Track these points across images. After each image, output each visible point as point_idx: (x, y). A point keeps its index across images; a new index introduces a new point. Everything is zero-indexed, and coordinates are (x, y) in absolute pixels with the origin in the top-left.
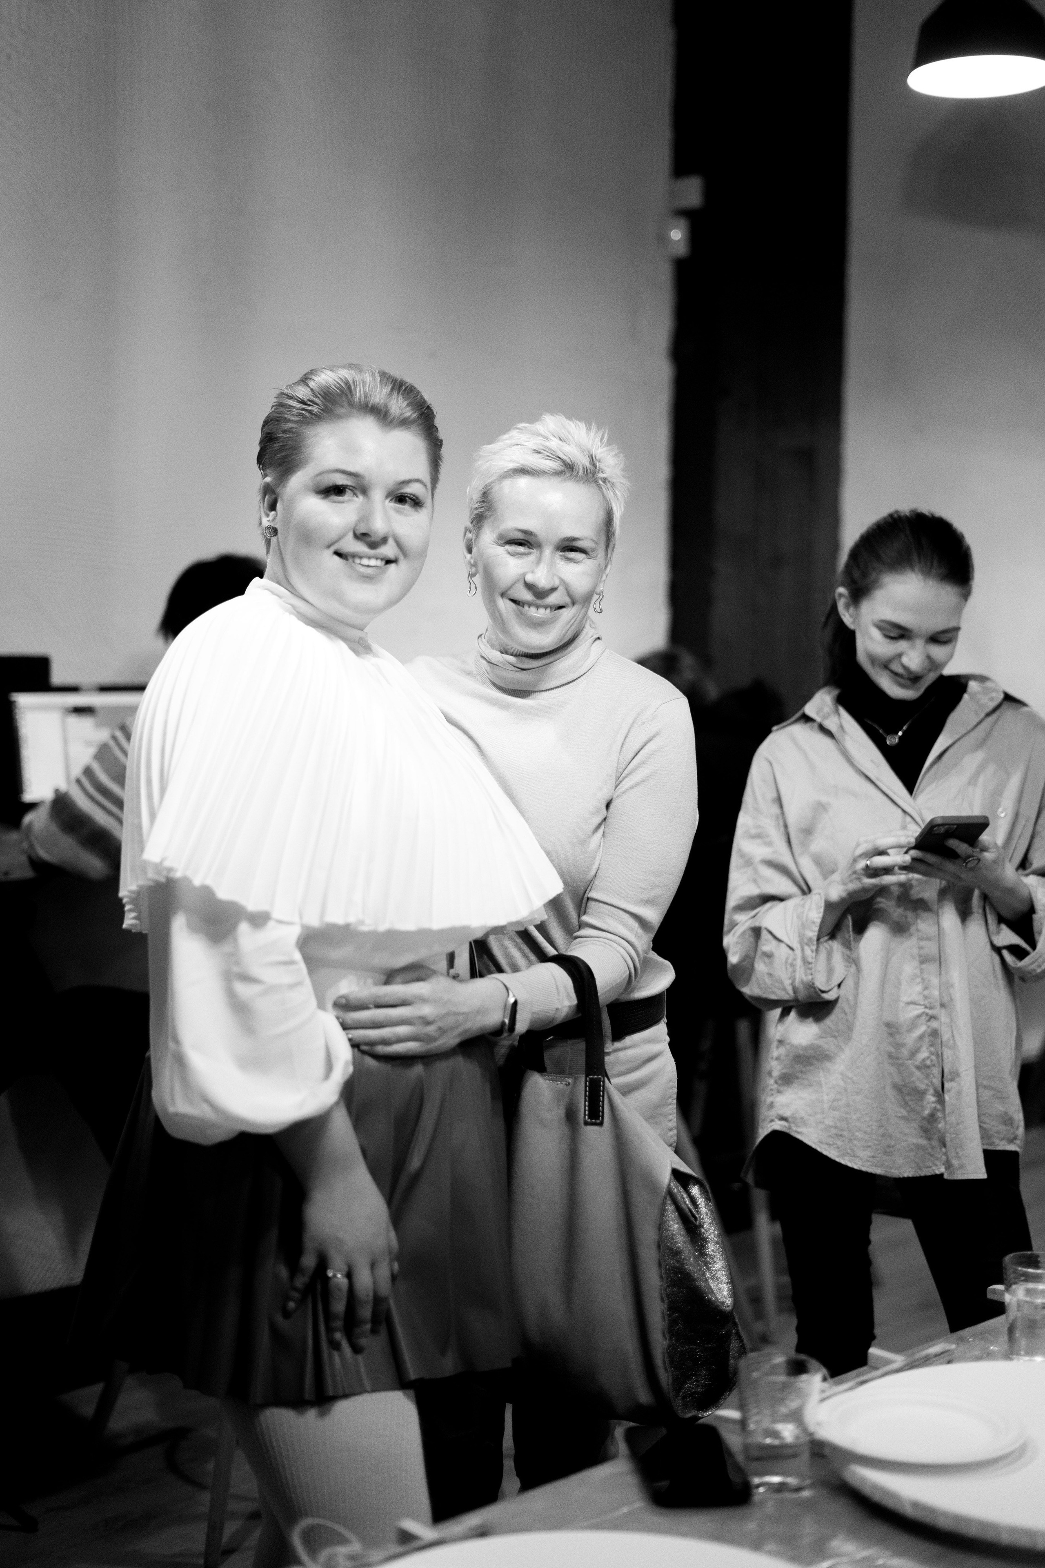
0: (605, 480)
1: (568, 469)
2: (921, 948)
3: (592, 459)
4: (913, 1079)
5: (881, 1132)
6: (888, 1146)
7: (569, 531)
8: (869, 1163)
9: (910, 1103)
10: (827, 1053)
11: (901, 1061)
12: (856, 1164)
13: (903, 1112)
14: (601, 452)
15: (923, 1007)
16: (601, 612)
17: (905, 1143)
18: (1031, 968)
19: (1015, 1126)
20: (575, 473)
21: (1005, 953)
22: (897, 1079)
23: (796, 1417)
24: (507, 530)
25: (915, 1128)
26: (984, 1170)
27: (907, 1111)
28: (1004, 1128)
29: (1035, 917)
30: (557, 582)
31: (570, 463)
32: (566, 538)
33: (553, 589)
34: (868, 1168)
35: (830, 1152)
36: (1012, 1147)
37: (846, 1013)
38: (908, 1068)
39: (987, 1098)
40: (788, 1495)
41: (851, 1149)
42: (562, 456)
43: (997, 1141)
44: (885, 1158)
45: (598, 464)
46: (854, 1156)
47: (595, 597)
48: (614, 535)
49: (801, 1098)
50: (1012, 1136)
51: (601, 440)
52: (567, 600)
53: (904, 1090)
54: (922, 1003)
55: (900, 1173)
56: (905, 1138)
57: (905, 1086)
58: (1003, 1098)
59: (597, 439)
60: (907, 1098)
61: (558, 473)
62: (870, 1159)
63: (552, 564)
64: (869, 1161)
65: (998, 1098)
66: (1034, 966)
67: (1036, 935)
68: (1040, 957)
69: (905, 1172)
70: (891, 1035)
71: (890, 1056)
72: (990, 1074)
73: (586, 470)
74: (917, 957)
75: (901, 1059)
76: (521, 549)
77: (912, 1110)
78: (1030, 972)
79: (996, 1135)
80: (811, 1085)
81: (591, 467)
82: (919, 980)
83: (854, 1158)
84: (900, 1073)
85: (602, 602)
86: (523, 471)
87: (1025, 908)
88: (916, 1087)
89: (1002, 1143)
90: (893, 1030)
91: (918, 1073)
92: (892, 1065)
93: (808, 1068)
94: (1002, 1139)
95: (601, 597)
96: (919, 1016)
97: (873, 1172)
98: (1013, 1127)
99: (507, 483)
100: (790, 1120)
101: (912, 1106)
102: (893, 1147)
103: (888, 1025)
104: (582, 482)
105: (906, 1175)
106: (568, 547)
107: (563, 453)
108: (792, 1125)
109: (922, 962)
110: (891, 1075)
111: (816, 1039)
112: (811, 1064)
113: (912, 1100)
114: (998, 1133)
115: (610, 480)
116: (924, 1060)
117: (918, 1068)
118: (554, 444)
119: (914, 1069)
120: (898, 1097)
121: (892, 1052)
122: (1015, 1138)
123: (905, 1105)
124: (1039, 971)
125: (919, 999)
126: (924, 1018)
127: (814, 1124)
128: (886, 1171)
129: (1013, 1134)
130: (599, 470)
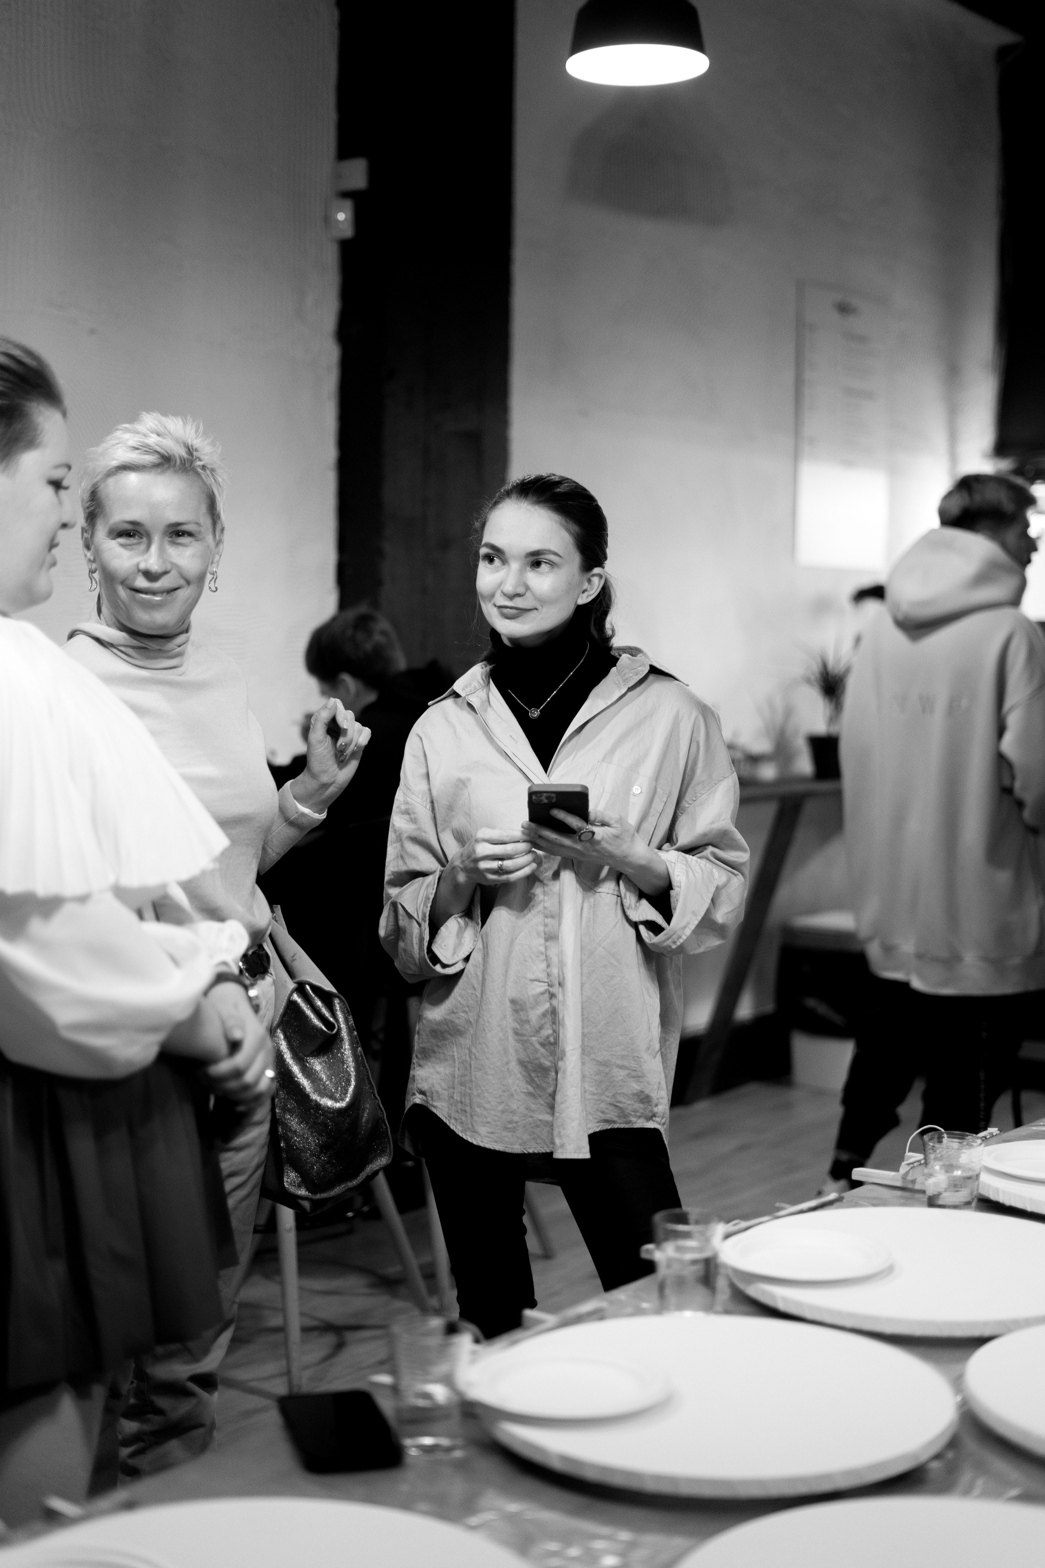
0: (204, 467)
1: (165, 462)
2: (546, 925)
3: (190, 450)
4: (539, 1055)
5: (501, 1108)
6: (510, 1122)
7: (173, 517)
8: (488, 1139)
9: (536, 1079)
10: (459, 1028)
11: (525, 1038)
12: (475, 1139)
13: (531, 1089)
14: (197, 442)
15: (547, 984)
16: (216, 590)
17: (530, 1119)
18: (665, 944)
19: (653, 1104)
20: (172, 463)
21: (642, 928)
22: (522, 1056)
23: (448, 1380)
24: (115, 524)
25: (542, 1105)
26: (587, 1148)
27: (533, 1087)
28: (641, 1106)
29: (672, 893)
30: (169, 567)
31: (166, 455)
32: (171, 524)
33: (166, 573)
34: (487, 1143)
35: (456, 1127)
36: (651, 1125)
37: (475, 990)
38: (532, 1044)
39: (621, 1078)
40: (440, 1456)
41: (472, 1125)
42: (159, 449)
43: (634, 1119)
44: (504, 1134)
45: (195, 453)
46: (474, 1132)
47: (209, 577)
48: (220, 518)
49: (438, 1073)
50: (650, 1114)
51: (197, 431)
52: (182, 582)
53: (529, 1066)
54: (546, 981)
55: (525, 1149)
56: (532, 1114)
57: (529, 1062)
58: (639, 1077)
59: (192, 431)
60: (533, 1075)
61: (156, 466)
62: (488, 1135)
63: (162, 551)
64: (488, 1137)
65: (634, 1077)
66: (669, 942)
67: (673, 911)
68: (675, 933)
69: (530, 1148)
70: (516, 1011)
71: (516, 1033)
72: (624, 1053)
73: (183, 461)
74: (543, 934)
75: (526, 1035)
76: (132, 541)
77: (538, 1087)
78: (664, 948)
79: (632, 1113)
80: (446, 1060)
81: (188, 457)
82: (543, 957)
83: (474, 1134)
84: (525, 1050)
85: (217, 581)
86: (126, 467)
87: (662, 883)
88: (541, 1064)
89: (639, 1121)
90: (518, 1007)
91: (542, 1050)
92: (518, 1041)
93: (443, 1042)
94: (639, 1117)
95: (215, 577)
96: (543, 993)
97: (492, 1148)
98: (651, 1106)
99: (111, 481)
100: (428, 1094)
101: (538, 1083)
102: (517, 1122)
103: (513, 1002)
104: (180, 471)
105: (531, 1151)
106: (176, 532)
107: (160, 447)
108: (430, 1099)
109: (547, 940)
110: (516, 1051)
111: (448, 1014)
112: (445, 1039)
113: (538, 1077)
114: (635, 1111)
115: (209, 466)
116: (548, 1037)
117: (543, 1045)
118: (152, 440)
119: (538, 1046)
120: (525, 1073)
121: (517, 1029)
122: (654, 1115)
123: (531, 1081)
124: (674, 947)
125: (542, 976)
126: (547, 995)
127: (447, 1098)
128: (506, 1147)
129: (651, 1111)
130: (196, 459)
